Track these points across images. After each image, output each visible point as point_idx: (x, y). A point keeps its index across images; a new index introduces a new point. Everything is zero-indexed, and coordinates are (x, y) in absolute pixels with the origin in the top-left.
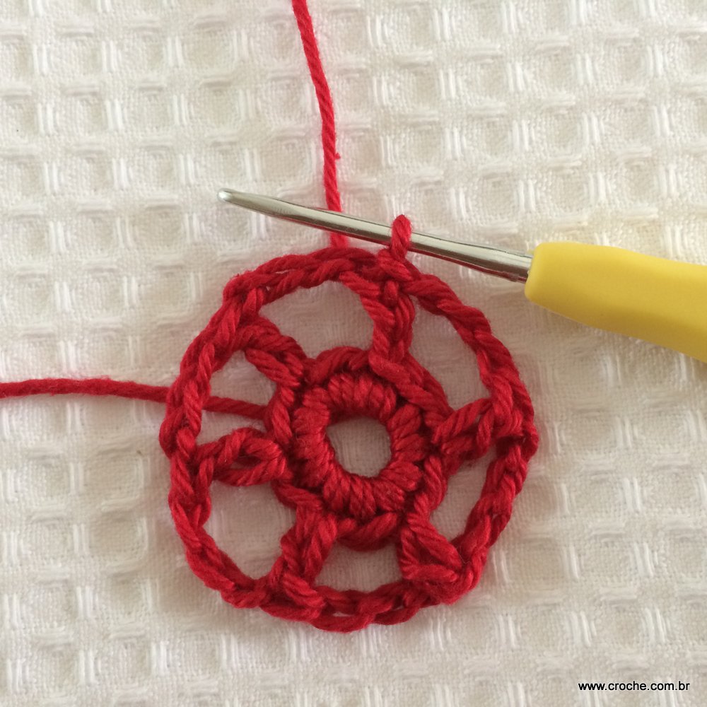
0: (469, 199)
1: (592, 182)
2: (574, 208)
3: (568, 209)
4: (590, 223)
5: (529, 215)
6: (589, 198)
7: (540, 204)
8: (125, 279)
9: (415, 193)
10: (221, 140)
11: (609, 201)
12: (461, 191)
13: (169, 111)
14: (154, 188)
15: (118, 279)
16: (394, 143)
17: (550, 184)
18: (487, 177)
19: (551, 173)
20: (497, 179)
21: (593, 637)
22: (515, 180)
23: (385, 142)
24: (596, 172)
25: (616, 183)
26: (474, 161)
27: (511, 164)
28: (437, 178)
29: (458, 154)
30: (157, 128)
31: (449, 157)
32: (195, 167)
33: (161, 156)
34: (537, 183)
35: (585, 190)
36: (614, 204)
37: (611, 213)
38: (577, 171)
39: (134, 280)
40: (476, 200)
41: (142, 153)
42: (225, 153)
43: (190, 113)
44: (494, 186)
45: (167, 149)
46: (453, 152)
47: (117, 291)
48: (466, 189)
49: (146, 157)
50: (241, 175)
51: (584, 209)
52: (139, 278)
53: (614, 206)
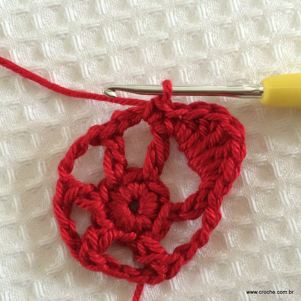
0: (182, 45)
1: (237, 29)
2: (231, 43)
3: (228, 44)
4: (240, 49)
5: (211, 49)
6: (237, 37)
7: (216, 43)
8: (25, 107)
9: (156, 46)
10: (60, 33)
11: (247, 37)
12: (178, 42)
13: (32, 23)
14: (32, 62)
15: (22, 108)
16: (143, 23)
17: (219, 33)
18: (189, 34)
19: (218, 28)
20: (194, 34)
21: (266, 236)
22: (202, 33)
23: (139, 23)
24: (239, 24)
25: (248, 28)
26: (182, 27)
27: (199, 26)
28: (166, 37)
29: (174, 24)
30: (28, 32)
31: (170, 26)
32: (50, 48)
33: (32, 45)
34: (213, 33)
35: (235, 34)
36: (249, 38)
37: (249, 43)
38: (230, 25)
39: (29, 107)
40: (186, 45)
41: (23, 45)
42: (63, 39)
43: (43, 22)
44: (193, 37)
45: (35, 41)
46: (172, 24)
47: (22, 114)
48: (180, 40)
49: (25, 47)
50: (72, 49)
51: (236, 43)
52: (32, 106)
53: (249, 39)
